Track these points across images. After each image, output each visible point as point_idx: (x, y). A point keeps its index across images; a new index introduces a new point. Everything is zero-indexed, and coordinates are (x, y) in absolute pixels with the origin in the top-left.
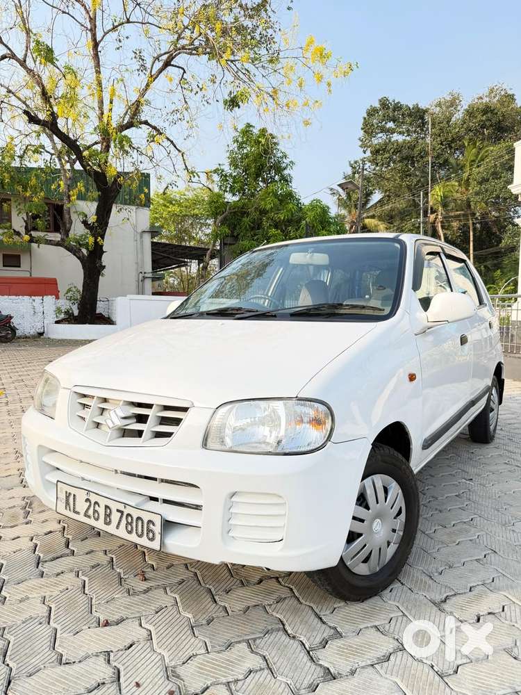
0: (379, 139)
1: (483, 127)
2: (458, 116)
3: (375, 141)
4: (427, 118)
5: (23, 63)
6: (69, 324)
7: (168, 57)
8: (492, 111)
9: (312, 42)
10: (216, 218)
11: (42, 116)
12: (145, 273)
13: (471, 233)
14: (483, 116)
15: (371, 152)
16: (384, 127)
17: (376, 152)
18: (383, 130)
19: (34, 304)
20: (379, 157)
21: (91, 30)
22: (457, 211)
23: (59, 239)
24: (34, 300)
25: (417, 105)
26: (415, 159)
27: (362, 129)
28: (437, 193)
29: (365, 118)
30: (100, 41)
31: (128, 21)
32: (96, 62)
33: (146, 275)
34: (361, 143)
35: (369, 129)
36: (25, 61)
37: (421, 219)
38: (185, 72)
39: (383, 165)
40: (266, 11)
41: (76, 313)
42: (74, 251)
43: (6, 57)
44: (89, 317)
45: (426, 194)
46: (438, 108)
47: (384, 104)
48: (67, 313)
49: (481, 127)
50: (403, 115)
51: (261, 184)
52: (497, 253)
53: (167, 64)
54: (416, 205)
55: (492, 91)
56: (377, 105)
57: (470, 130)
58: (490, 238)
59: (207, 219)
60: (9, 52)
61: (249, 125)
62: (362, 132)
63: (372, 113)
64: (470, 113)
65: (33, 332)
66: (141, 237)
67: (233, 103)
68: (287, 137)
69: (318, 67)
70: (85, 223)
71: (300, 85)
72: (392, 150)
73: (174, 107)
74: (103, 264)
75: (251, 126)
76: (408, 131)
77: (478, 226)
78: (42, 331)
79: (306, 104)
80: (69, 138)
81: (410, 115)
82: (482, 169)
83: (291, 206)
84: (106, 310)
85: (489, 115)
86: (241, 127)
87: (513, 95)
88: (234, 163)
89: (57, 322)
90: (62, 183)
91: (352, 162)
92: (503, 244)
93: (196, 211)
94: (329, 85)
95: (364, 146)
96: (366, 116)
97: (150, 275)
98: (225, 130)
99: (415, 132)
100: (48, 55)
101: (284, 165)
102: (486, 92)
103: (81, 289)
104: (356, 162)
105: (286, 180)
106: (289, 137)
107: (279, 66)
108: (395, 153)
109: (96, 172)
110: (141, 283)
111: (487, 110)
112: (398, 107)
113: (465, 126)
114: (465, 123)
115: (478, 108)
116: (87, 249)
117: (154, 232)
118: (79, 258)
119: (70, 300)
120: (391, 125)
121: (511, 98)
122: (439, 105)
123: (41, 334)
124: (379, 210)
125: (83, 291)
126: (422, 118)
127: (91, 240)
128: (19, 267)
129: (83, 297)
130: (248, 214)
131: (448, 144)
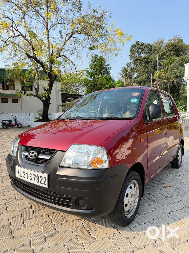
0: (136, 56)
1: (172, 51)
2: (163, 47)
3: (135, 56)
4: (152, 48)
5: (24, 37)
6: (39, 122)
7: (71, 35)
8: (175, 46)
9: (118, 30)
10: (86, 87)
11: (32, 55)
12: (59, 104)
13: (169, 88)
14: (172, 47)
15: (134, 60)
16: (137, 51)
17: (135, 60)
18: (137, 52)
19: (27, 116)
20: (137, 62)
21: (46, 26)
22: (164, 80)
23: (35, 94)
24: (27, 115)
25: (149, 43)
26: (149, 62)
27: (130, 52)
28: (157, 74)
29: (131, 48)
30: (49, 30)
31: (58, 23)
32: (48, 36)
33: (60, 105)
34: (130, 57)
35: (132, 52)
36: (25, 37)
37: (152, 83)
38: (76, 39)
39: (138, 64)
40: (102, 18)
41: (41, 118)
42: (40, 98)
43: (19, 36)
44: (45, 120)
45: (153, 75)
46: (156, 45)
47: (138, 43)
48: (38, 118)
49: (171, 51)
50: (144, 47)
51: (100, 74)
52: (178, 95)
53: (71, 37)
54: (149, 78)
55: (175, 38)
56: (135, 43)
57: (167, 52)
58: (175, 89)
59: (76, 84)
60: (20, 34)
61: (96, 55)
62: (130, 53)
63: (133, 46)
64: (167, 46)
65: (26, 125)
66: (58, 92)
67: (92, 48)
68: (109, 59)
69: (120, 37)
70: (44, 89)
71: (114, 43)
72: (141, 60)
73: (71, 49)
74: (50, 103)
75: (97, 55)
76: (146, 52)
77: (171, 85)
78: (29, 125)
79: (116, 49)
80: (40, 62)
81: (147, 47)
82: (172, 66)
83: (111, 82)
84: (50, 117)
85: (174, 46)
86: (94, 56)
87: (182, 39)
88: (91, 68)
89: (34, 122)
90: (32, 74)
91: (127, 63)
92: (180, 92)
93: (72, 81)
94: (124, 43)
95: (131, 58)
96: (131, 47)
97: (61, 105)
98: (89, 57)
99: (148, 53)
100: (34, 35)
101: (108, 68)
102: (173, 38)
103: (43, 111)
104: (128, 63)
105: (108, 73)
106: (110, 59)
107: (107, 37)
108: (142, 60)
109: (49, 73)
110: (58, 108)
111: (173, 45)
112: (142, 44)
113: (166, 51)
114: (166, 50)
115: (170, 45)
116: (45, 98)
117: (62, 90)
118: (42, 100)
119: (39, 114)
120: (140, 50)
121: (181, 40)
122: (156, 43)
123: (29, 126)
124: (136, 80)
125: (44, 111)
126: (151, 48)
127: (47, 94)
128: (17, 103)
129: (43, 113)
130: (97, 85)
131: (160, 57)
